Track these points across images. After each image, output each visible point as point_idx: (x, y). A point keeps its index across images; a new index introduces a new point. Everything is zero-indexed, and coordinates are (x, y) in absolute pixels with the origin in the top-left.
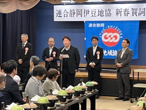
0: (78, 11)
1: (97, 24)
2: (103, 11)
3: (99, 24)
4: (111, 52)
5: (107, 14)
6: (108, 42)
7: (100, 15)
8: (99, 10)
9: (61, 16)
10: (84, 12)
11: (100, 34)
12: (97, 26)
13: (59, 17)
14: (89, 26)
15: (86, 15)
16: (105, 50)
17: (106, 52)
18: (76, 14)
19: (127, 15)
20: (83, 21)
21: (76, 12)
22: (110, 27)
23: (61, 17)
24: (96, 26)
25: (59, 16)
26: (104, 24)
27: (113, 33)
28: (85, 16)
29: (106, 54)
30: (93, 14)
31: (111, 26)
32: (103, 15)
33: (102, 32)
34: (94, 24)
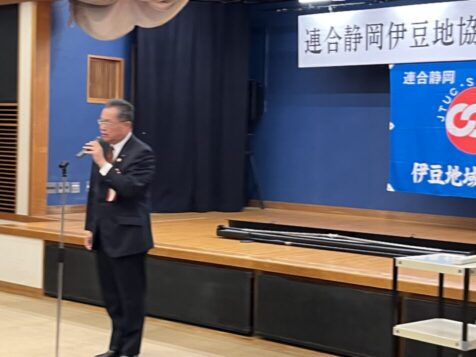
0: (370, 30)
1: (432, 73)
2: (452, 25)
3: (438, 73)
5: (464, 36)
6: (467, 138)
7: (440, 42)
8: (437, 22)
9: (318, 48)
10: (390, 33)
11: (441, 109)
12: (432, 81)
13: (315, 52)
14: (405, 83)
15: (394, 41)
16: (457, 167)
17: (460, 174)
18: (363, 41)
20: (387, 66)
21: (363, 35)
22: (474, 80)
23: (319, 52)
24: (428, 79)
25: (312, 48)
26: (453, 72)
28: (393, 45)
29: (457, 181)
30: (419, 39)
32: (450, 40)
33: (447, 100)
34: (422, 73)
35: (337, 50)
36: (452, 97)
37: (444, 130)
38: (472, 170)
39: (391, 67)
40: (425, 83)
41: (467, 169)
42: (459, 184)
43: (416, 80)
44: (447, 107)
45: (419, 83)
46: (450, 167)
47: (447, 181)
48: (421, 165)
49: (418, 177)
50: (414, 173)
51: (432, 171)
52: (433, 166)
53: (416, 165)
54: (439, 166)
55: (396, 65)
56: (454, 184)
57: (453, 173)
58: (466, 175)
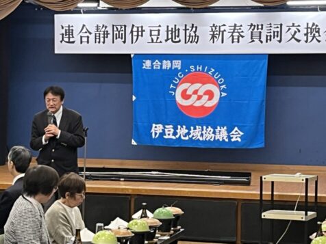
0: (115, 29)
1: (164, 61)
2: (179, 30)
3: (169, 62)
4: (198, 130)
5: (188, 38)
6: (191, 106)
7: (170, 40)
8: (168, 27)
10: (132, 32)
11: (171, 86)
12: (164, 67)
13: (69, 42)
14: (144, 67)
15: (135, 38)
16: (184, 127)
17: (187, 131)
18: (110, 36)
19: (238, 39)
20: (130, 55)
21: (110, 32)
22: (195, 68)
24: (161, 66)
26: (180, 61)
27: (204, 83)
28: (134, 40)
29: (185, 136)
30: (155, 38)
31: (198, 68)
32: (177, 39)
33: (176, 81)
34: (157, 61)
35: (88, 42)
36: (180, 79)
37: (175, 101)
38: (195, 129)
39: (132, 56)
40: (159, 68)
41: (192, 128)
42: (187, 138)
43: (152, 66)
44: (176, 85)
45: (155, 68)
46: (179, 127)
47: (177, 136)
48: (157, 126)
49: (156, 134)
50: (153, 131)
51: (166, 130)
52: (167, 126)
53: (154, 125)
54: (171, 126)
55: (135, 54)
56: (183, 138)
57: (182, 131)
58: (191, 132)
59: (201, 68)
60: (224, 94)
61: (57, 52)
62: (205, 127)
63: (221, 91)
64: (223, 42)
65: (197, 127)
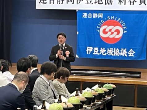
1: (94, 14)
3: (96, 14)
6: (108, 38)
15: (79, 1)
16: (104, 48)
17: (105, 51)
19: (133, 3)
27: (115, 26)
28: (78, 3)
30: (89, 1)
34: (90, 14)
35: (54, 3)
37: (99, 35)
38: (110, 49)
39: (77, 11)
40: (91, 17)
41: (108, 49)
42: (105, 54)
43: (88, 16)
44: (100, 27)
45: (89, 17)
46: (101, 48)
47: (100, 53)
48: (90, 48)
49: (89, 52)
50: (87, 50)
51: (94, 50)
52: (95, 48)
53: (88, 47)
54: (97, 48)
55: (79, 10)
56: (103, 54)
57: (103, 51)
58: (108, 51)
59: (113, 18)
60: (125, 32)
61: (37, 8)
62: (115, 49)
63: (124, 30)
64: (125, 4)
65: (111, 49)
